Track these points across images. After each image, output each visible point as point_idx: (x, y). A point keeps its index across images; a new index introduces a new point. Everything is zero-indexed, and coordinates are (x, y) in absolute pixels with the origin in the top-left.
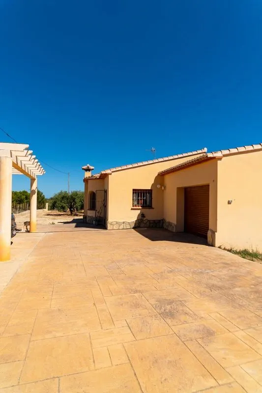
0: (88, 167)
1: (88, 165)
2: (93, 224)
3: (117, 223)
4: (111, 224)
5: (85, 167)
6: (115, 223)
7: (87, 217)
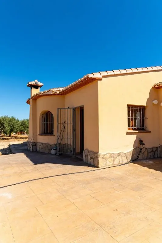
0: (36, 84)
1: (36, 81)
2: (50, 153)
3: (111, 156)
4: (103, 158)
5: (32, 83)
6: (108, 156)
7: (38, 144)
